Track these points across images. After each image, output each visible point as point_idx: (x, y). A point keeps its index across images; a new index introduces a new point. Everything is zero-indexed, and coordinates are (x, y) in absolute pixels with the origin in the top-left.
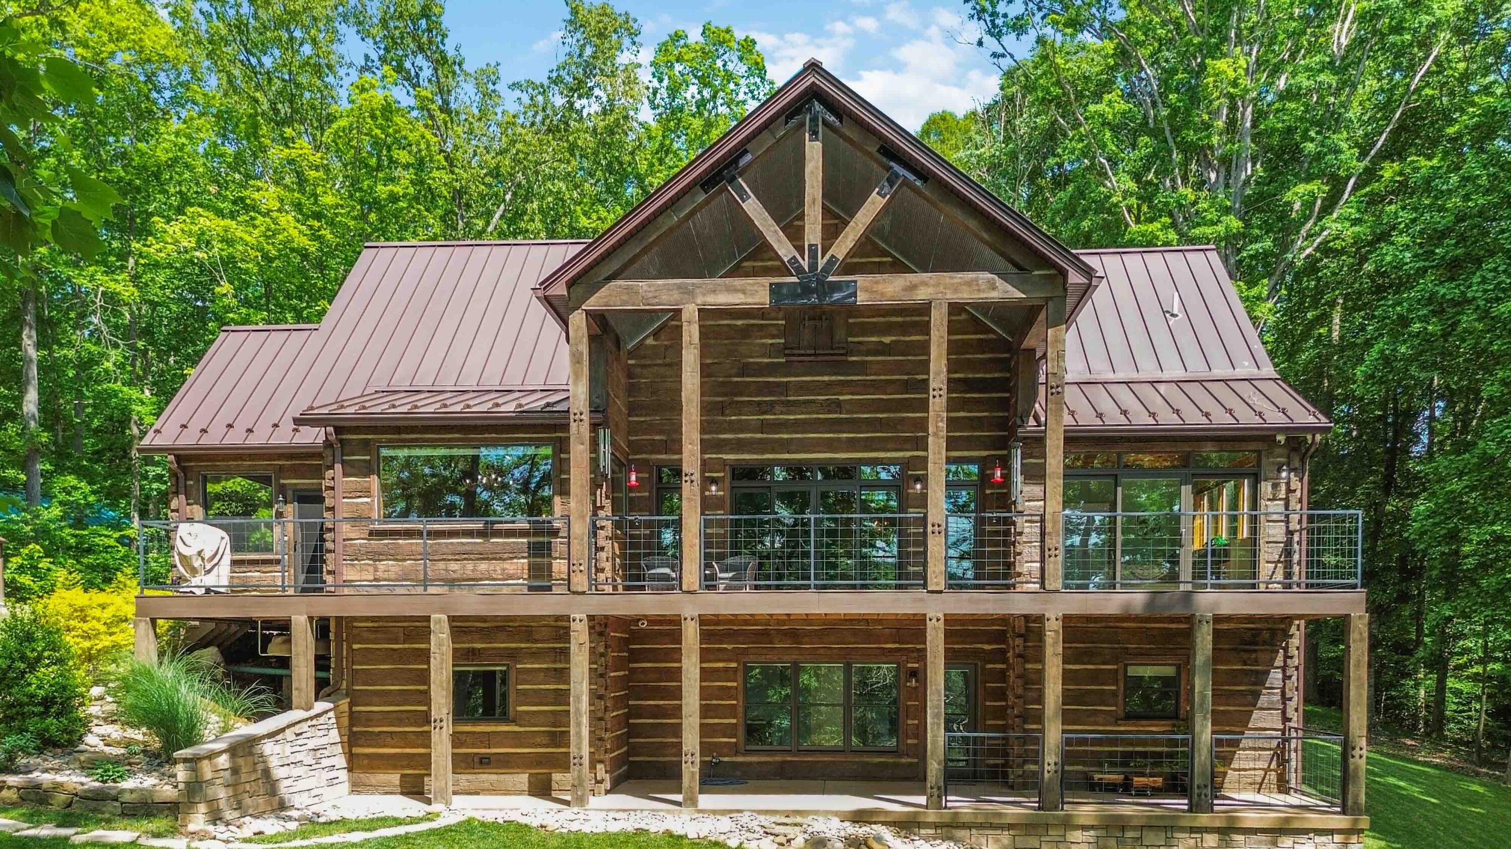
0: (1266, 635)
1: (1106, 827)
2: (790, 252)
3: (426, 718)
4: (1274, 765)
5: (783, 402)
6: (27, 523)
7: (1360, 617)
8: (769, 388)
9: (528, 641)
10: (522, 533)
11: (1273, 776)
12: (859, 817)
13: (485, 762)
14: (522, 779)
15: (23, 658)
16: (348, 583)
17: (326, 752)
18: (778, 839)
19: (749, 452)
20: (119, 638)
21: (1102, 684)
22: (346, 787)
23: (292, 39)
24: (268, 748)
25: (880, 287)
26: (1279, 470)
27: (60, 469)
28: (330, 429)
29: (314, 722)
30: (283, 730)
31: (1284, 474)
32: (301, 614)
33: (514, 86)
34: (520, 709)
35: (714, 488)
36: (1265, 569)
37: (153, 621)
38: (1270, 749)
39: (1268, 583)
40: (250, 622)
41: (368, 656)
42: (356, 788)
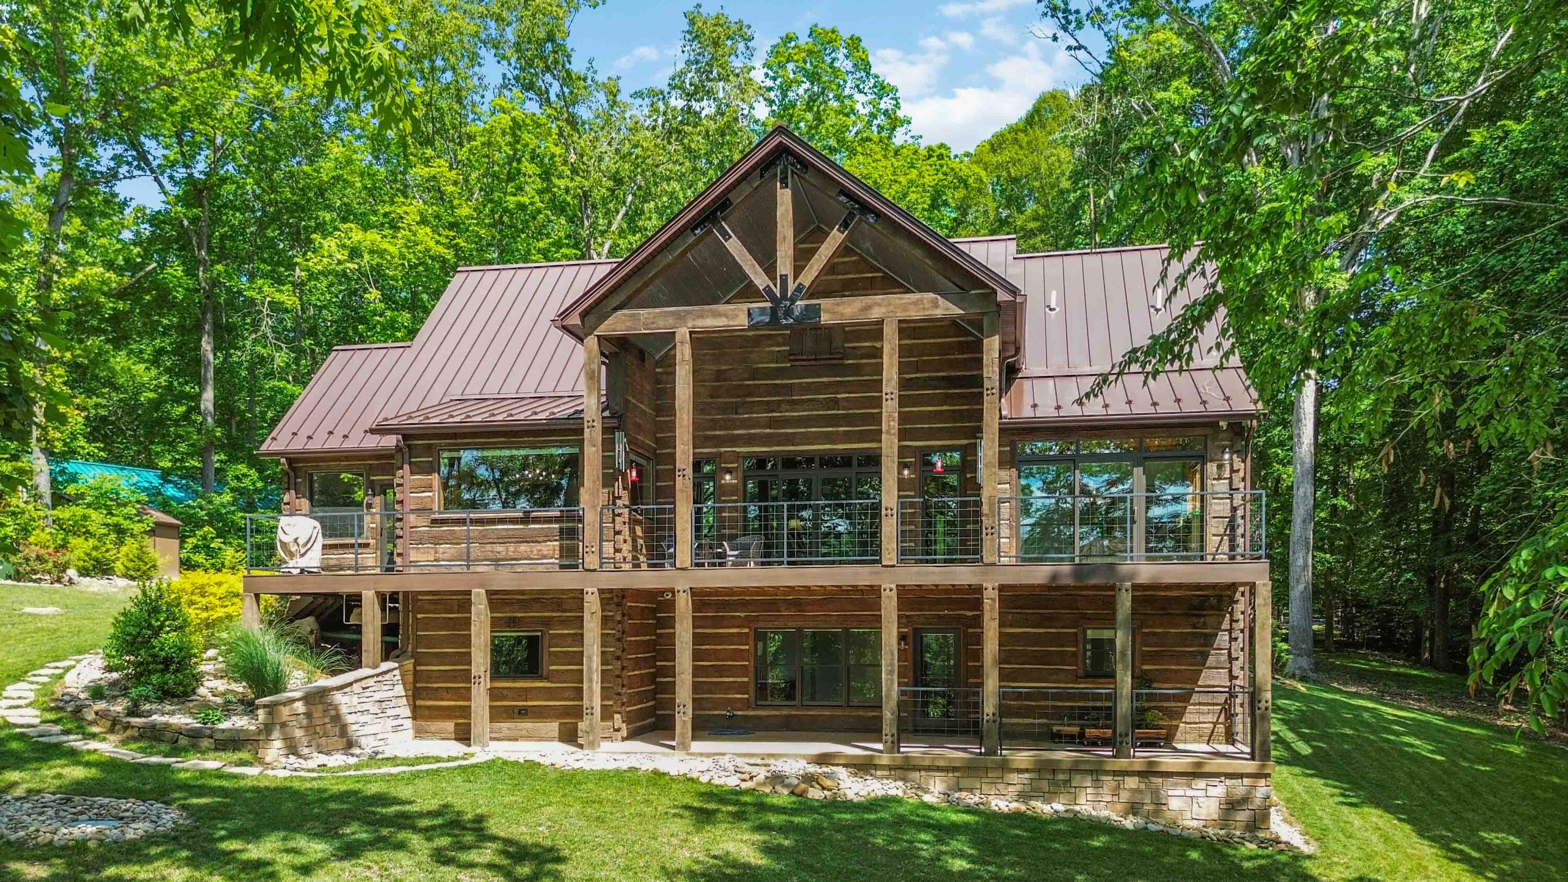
0: (1213, 601)
1: (1039, 771)
2: (764, 281)
3: (466, 676)
4: (1222, 719)
5: (788, 401)
6: (201, 508)
7: (1264, 585)
8: (777, 390)
9: (559, 611)
10: (557, 520)
11: (1221, 728)
12: (823, 760)
13: (522, 713)
14: (553, 727)
15: (150, 626)
16: (413, 564)
17: (392, 704)
18: (743, 776)
19: (758, 446)
20: (230, 610)
21: (1063, 646)
22: (411, 733)
23: (433, 69)
24: (338, 697)
25: (840, 309)
26: (1223, 452)
27: (233, 459)
28: (400, 437)
29: (380, 678)
30: (351, 684)
31: (1227, 456)
32: (369, 589)
33: (638, 95)
34: (552, 668)
35: (728, 477)
36: (1212, 542)
37: (257, 596)
38: (1218, 704)
39: (1214, 555)
40: (336, 596)
41: (428, 624)
42: (420, 733)
